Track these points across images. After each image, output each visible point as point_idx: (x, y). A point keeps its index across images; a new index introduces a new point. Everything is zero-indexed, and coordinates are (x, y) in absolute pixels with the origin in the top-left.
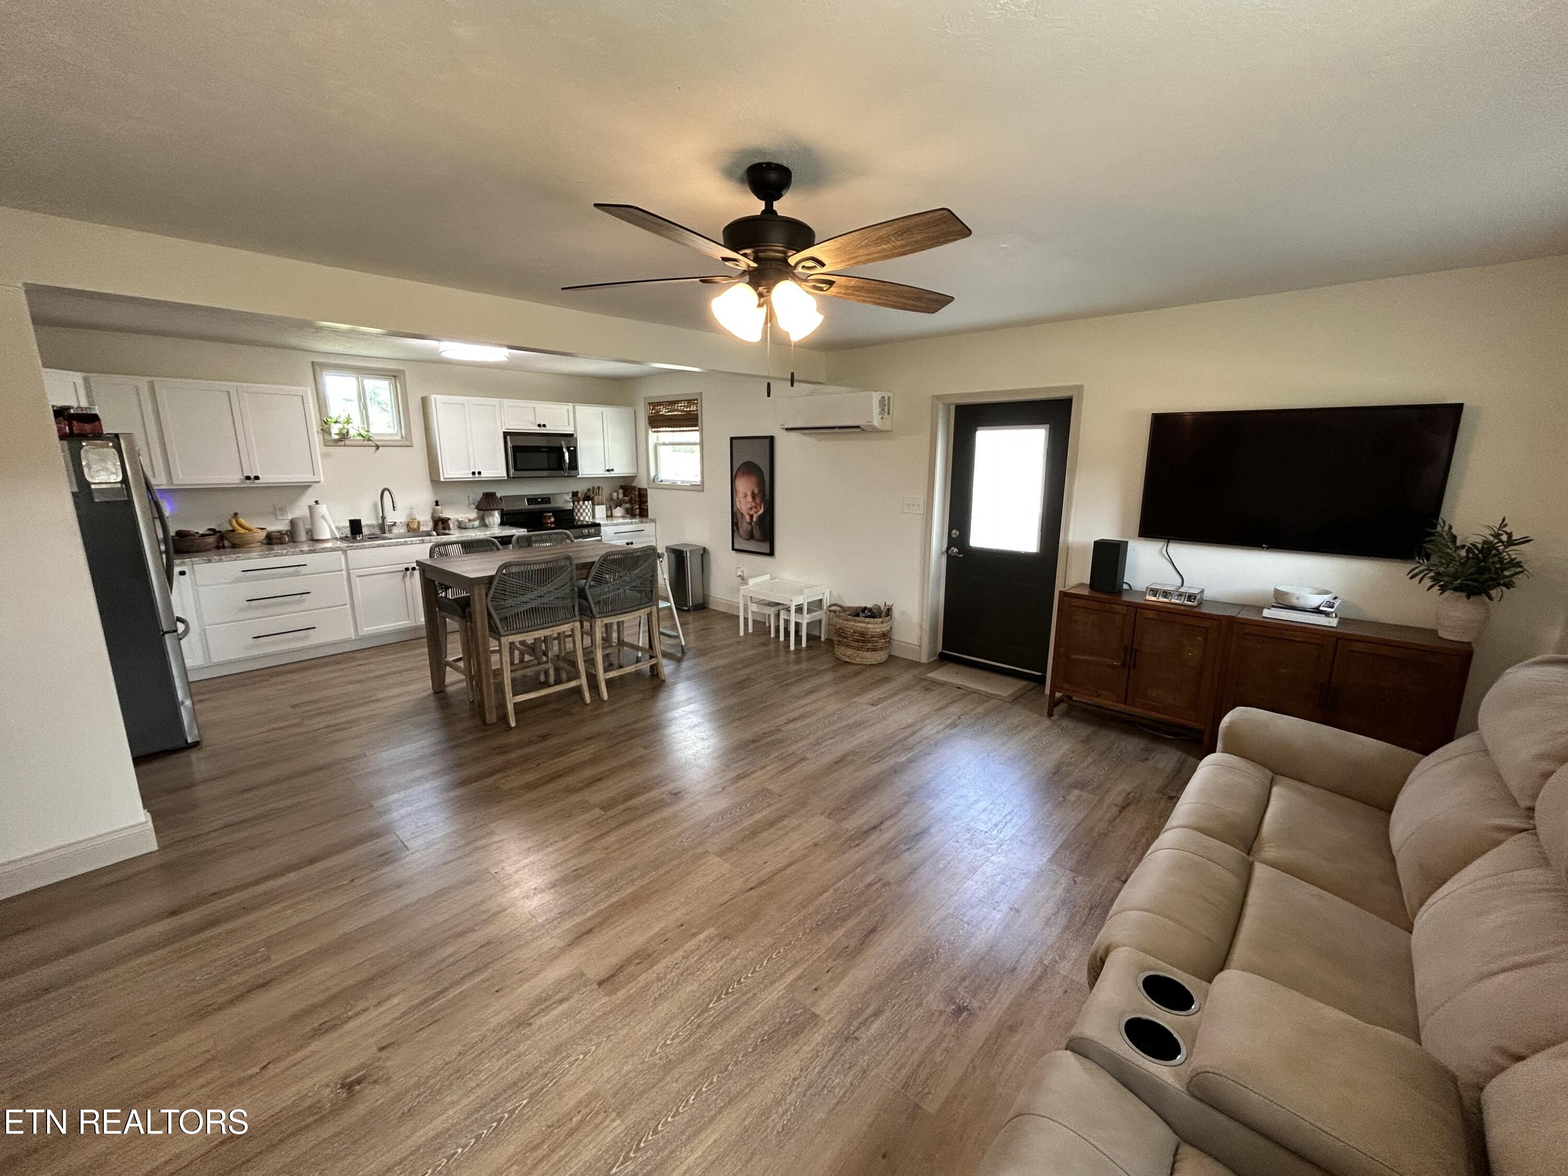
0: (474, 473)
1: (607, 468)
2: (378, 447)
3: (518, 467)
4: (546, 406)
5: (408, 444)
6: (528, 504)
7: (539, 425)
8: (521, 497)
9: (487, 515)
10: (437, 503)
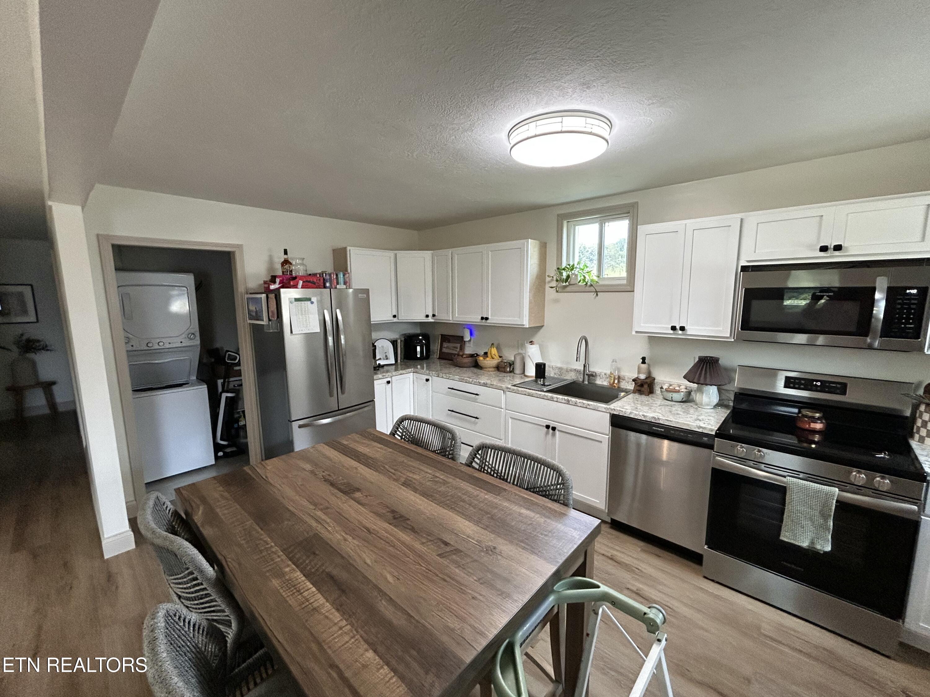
0: (674, 328)
2: (598, 293)
5: (629, 288)
6: (786, 386)
7: (824, 249)
8: (772, 372)
9: (699, 390)
10: (644, 360)
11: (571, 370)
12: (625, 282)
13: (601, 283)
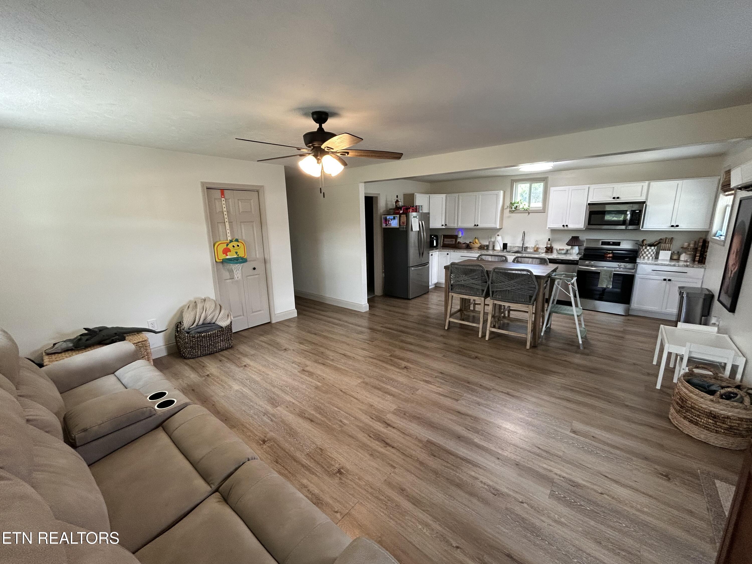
0: (563, 226)
1: (672, 224)
2: (529, 213)
3: (591, 223)
4: (623, 185)
5: (543, 211)
6: (602, 244)
7: (614, 198)
8: (598, 240)
9: (572, 248)
10: (549, 240)
11: (516, 247)
12: (541, 209)
13: (531, 209)
